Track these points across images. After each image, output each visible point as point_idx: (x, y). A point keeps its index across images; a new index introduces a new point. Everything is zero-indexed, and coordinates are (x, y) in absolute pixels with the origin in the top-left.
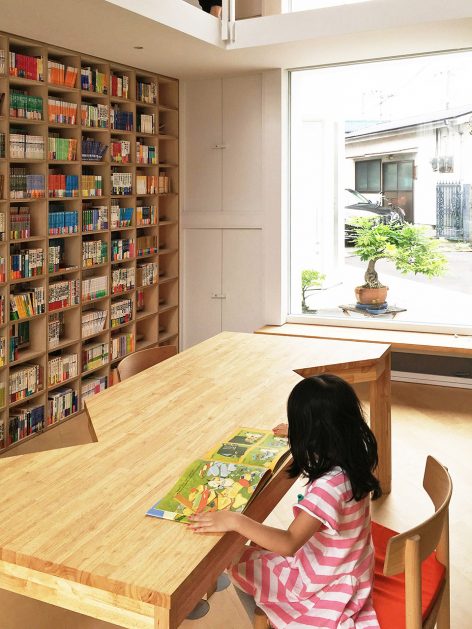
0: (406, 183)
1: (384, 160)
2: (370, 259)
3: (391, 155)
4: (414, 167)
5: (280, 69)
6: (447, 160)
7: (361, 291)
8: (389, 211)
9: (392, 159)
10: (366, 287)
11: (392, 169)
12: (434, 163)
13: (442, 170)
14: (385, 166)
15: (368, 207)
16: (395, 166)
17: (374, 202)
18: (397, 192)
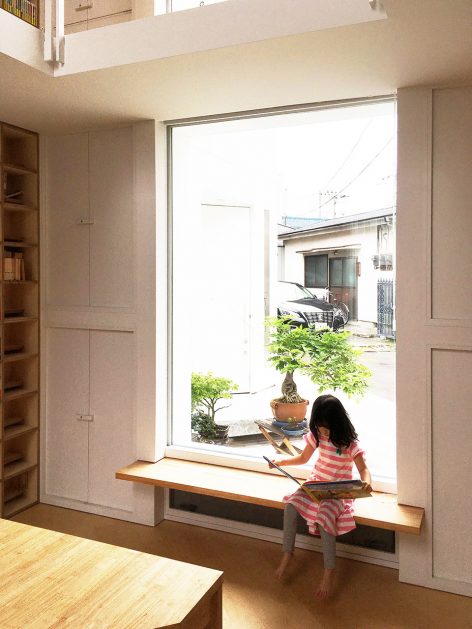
0: (351, 280)
1: (331, 256)
2: (286, 367)
3: (336, 251)
4: (358, 263)
5: (153, 121)
6: (387, 258)
7: (277, 405)
8: (332, 307)
9: (338, 255)
10: (283, 400)
11: (337, 264)
12: (376, 261)
13: (383, 268)
14: (331, 261)
15: (313, 302)
16: (340, 262)
17: (319, 297)
18: (342, 287)
